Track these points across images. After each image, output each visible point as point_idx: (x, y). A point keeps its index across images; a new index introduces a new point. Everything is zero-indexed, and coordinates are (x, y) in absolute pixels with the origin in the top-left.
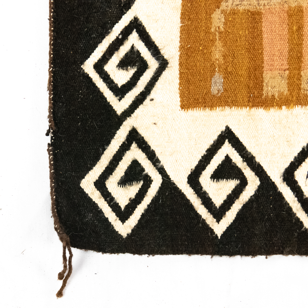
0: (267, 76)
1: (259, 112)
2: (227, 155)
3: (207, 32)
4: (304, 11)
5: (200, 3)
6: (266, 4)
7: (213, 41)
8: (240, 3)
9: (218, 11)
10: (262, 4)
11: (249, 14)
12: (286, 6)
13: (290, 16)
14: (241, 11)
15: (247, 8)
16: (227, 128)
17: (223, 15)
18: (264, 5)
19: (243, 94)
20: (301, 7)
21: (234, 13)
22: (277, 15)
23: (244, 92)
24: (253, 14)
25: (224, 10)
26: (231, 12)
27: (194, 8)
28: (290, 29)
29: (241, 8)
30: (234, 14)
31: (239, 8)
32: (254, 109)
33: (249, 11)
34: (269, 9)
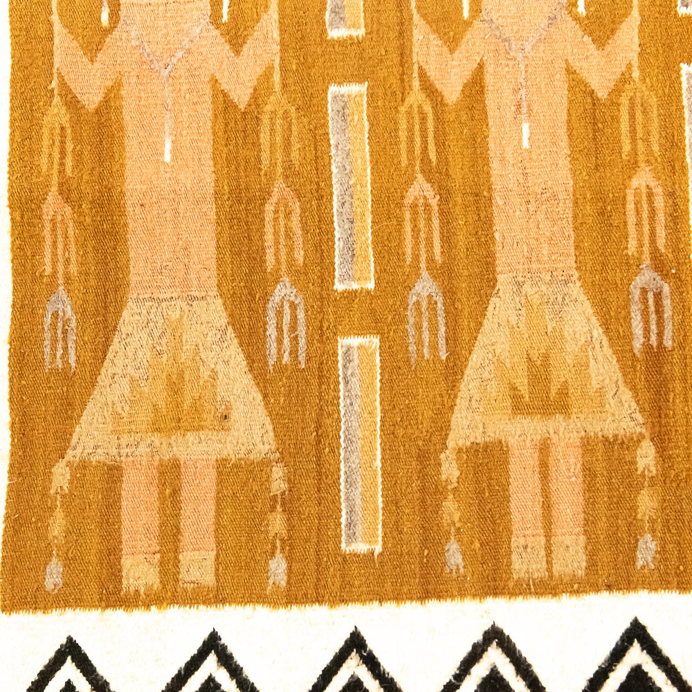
0: (126, 562)
1: (117, 615)
2: (69, 681)
3: (45, 494)
4: (182, 466)
5: (36, 450)
6: (129, 454)
7: (52, 509)
8: (94, 451)
9: (62, 463)
10: (125, 454)
11: (106, 468)
12: (157, 458)
13: (162, 474)
14: (94, 463)
15: (102, 459)
16: (70, 639)
17: (68, 468)
18: (127, 456)
19: (93, 589)
20: (177, 460)
21: (83, 465)
22: (143, 471)
23: (94, 587)
24: (111, 468)
25: (69, 462)
26: (81, 464)
27: (28, 458)
28: (161, 493)
29: (94, 459)
30: (85, 468)
31: (92, 459)
32: (109, 611)
33: (105, 464)
34: (133, 462)
